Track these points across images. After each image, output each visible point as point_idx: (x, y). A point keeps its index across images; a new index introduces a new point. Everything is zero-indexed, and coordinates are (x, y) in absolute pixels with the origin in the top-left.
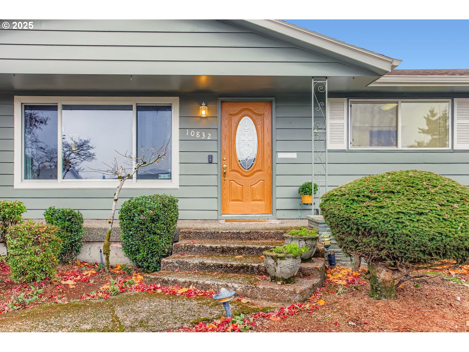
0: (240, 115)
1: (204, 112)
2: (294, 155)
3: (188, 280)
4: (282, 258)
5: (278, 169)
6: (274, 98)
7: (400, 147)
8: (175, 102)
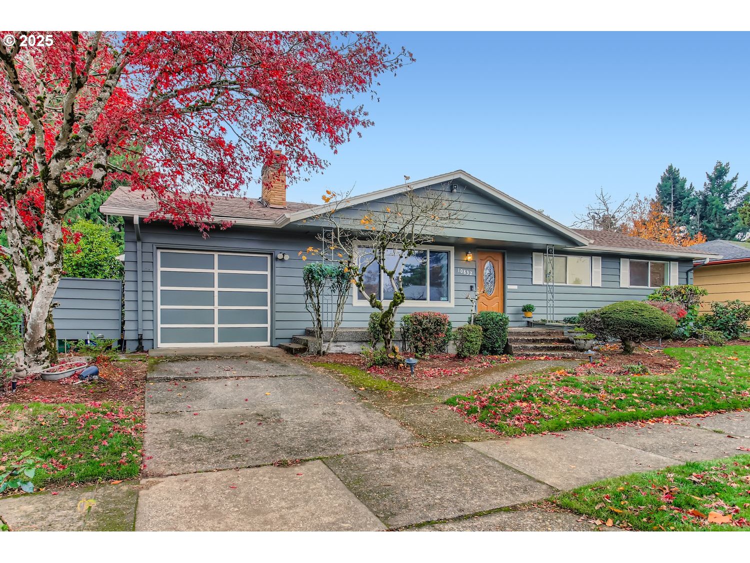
0: (485, 260)
1: (469, 258)
2: (516, 287)
3: (541, 353)
4: (589, 340)
5: (508, 295)
6: (505, 251)
7: (568, 284)
8: (452, 249)
